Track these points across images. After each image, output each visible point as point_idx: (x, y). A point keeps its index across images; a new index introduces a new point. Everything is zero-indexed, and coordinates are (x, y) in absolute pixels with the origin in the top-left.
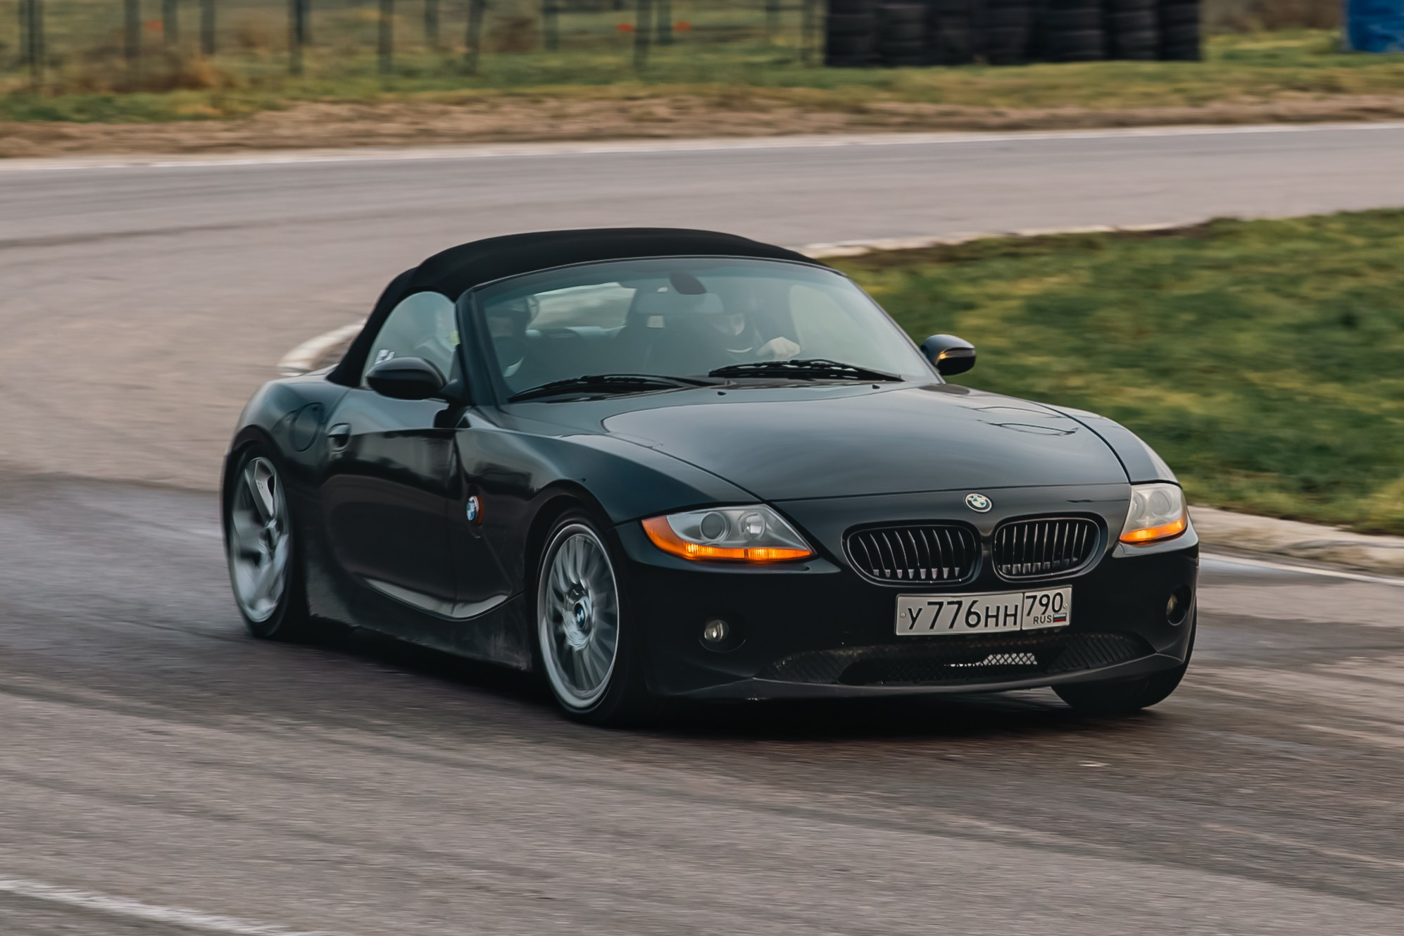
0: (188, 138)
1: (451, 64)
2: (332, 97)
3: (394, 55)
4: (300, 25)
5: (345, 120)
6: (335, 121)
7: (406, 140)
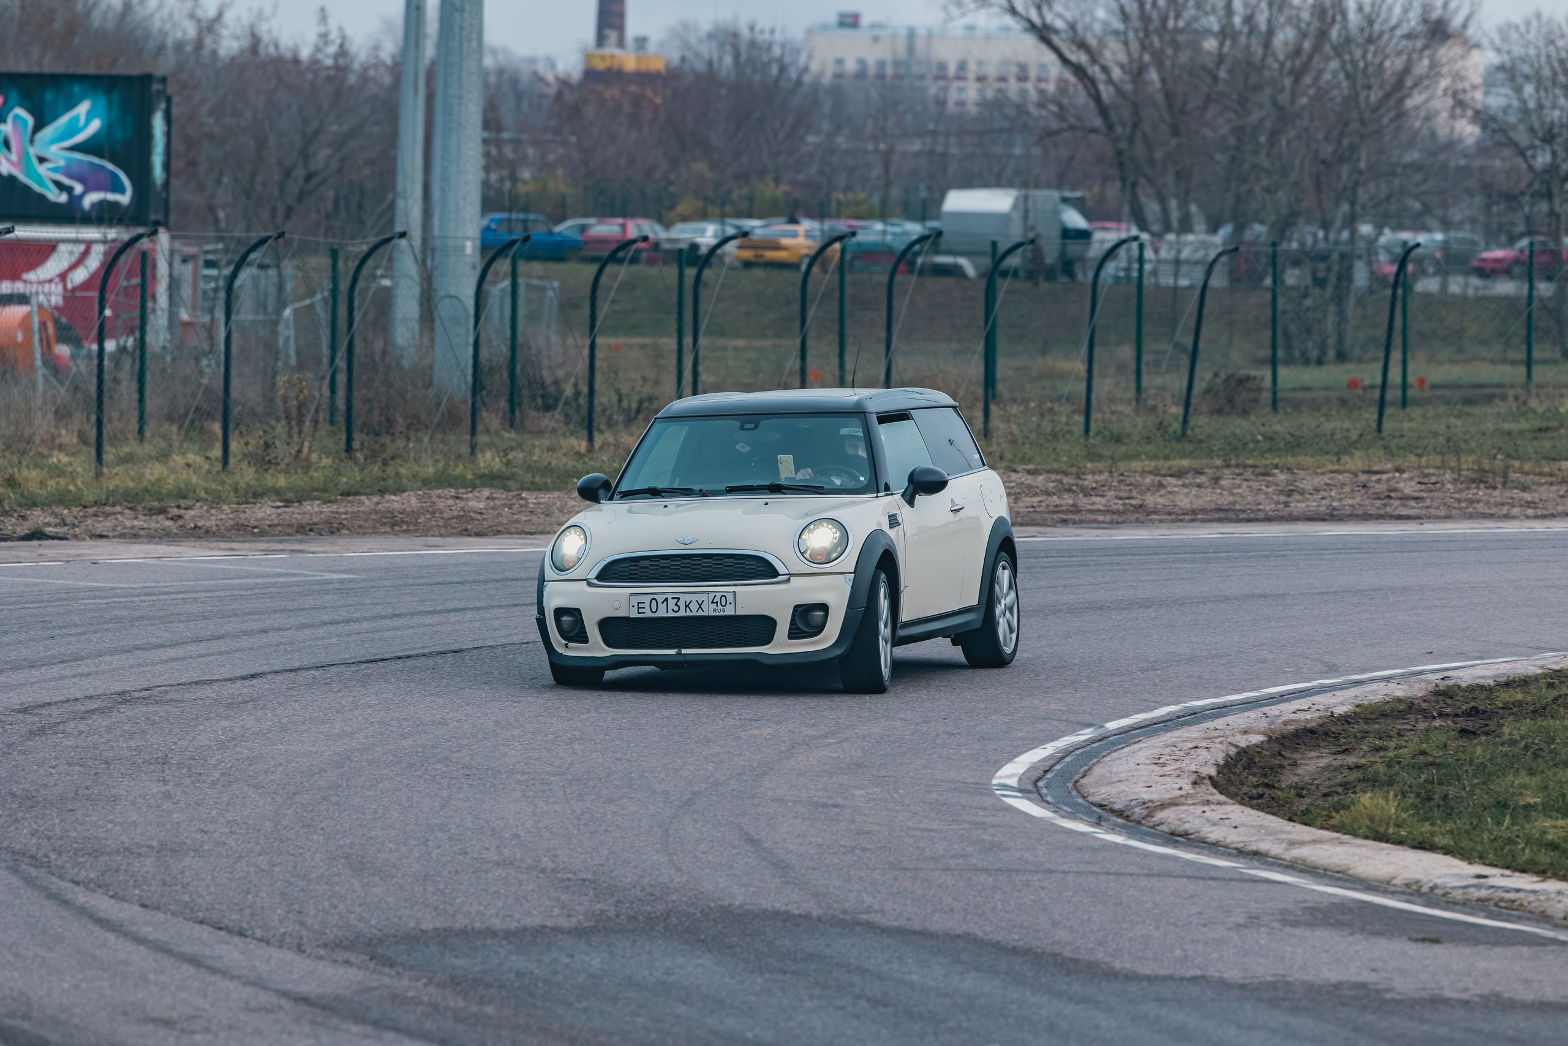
1: (1160, 426)
2: (1030, 467)
3: (1095, 415)
4: (989, 380)
5: (1048, 493)
6: (1036, 495)
7: (1117, 518)
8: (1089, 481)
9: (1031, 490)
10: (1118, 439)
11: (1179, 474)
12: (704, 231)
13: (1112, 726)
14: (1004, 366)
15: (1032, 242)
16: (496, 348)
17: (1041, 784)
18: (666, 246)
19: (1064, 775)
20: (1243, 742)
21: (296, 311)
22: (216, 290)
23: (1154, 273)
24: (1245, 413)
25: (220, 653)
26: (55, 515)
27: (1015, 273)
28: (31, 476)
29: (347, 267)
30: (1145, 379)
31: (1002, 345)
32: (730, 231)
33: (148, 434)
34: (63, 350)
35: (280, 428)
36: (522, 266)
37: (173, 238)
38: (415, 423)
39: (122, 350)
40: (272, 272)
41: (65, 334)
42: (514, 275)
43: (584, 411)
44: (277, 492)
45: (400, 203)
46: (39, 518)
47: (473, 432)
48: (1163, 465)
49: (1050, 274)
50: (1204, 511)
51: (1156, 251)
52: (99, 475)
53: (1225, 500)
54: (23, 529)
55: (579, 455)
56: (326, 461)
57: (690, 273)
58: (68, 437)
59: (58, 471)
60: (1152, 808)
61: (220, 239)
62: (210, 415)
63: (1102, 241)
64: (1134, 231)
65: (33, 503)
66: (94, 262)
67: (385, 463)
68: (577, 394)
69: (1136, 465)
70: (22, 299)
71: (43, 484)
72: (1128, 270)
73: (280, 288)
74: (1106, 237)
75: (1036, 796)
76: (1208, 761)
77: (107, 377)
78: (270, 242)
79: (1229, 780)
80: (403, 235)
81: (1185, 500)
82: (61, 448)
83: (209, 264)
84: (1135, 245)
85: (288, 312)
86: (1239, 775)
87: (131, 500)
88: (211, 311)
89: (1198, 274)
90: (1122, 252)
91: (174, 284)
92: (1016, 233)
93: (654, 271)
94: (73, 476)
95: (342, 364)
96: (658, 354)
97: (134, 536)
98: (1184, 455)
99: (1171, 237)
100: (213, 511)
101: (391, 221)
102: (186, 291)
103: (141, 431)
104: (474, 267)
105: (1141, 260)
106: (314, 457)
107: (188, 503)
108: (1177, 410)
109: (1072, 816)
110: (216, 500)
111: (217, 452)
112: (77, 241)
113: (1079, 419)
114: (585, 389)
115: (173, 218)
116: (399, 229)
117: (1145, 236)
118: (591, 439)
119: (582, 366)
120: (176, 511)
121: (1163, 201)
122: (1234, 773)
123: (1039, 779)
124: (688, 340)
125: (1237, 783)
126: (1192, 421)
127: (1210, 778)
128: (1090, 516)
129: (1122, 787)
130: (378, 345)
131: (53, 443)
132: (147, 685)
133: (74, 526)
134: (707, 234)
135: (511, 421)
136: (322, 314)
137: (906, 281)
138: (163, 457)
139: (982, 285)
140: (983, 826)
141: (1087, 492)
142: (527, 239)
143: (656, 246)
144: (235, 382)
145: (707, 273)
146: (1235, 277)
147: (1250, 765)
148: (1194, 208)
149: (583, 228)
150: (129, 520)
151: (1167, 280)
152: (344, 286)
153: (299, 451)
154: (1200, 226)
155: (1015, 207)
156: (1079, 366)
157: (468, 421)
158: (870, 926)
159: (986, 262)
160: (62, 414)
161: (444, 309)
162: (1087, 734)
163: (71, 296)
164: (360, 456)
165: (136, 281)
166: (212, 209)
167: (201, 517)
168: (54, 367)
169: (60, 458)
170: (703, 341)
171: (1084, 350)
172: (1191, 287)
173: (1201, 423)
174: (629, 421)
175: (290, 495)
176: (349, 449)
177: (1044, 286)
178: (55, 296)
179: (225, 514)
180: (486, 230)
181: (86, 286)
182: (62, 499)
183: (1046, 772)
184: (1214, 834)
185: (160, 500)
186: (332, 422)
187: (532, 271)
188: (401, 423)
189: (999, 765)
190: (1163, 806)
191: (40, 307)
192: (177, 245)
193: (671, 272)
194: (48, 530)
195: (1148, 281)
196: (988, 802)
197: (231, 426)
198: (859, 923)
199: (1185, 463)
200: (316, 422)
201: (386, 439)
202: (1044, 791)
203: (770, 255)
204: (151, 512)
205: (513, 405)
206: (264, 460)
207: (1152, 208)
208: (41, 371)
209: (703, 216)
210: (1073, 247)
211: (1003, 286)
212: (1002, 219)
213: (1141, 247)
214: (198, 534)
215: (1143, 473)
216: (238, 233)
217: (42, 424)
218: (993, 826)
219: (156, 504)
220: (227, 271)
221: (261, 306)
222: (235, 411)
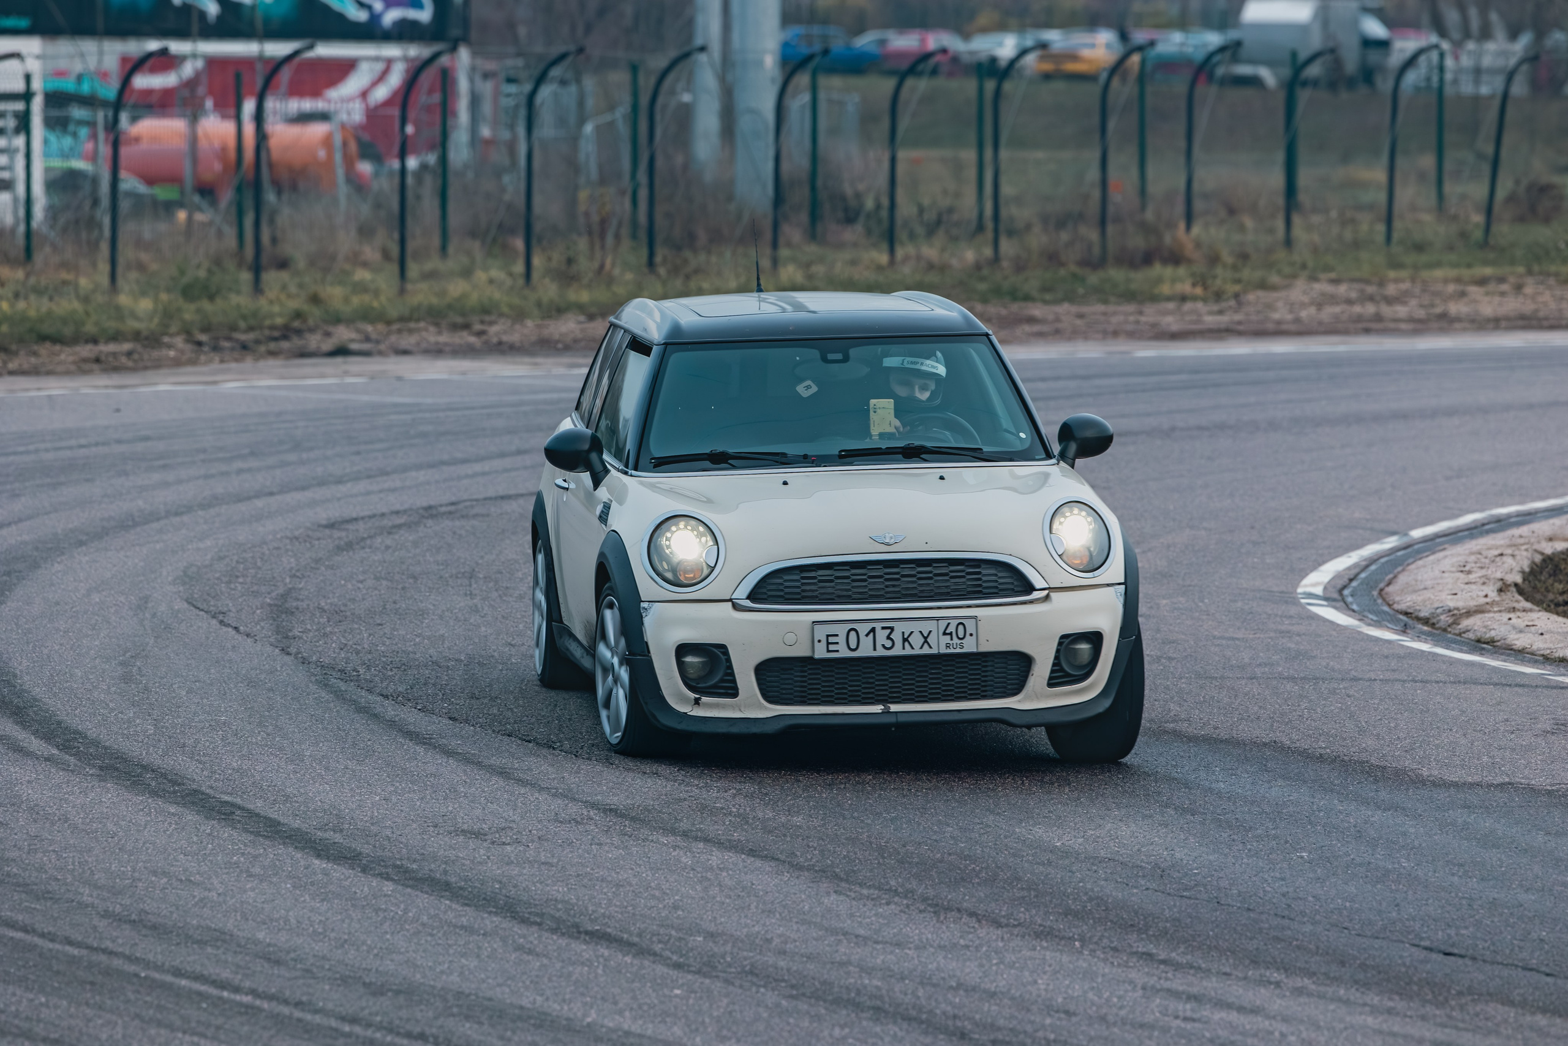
0: (1171, 322)
1: (1464, 235)
2: (1333, 275)
3: (1397, 224)
4: (1291, 189)
5: (1349, 302)
6: (1337, 303)
7: (1420, 326)
8: (1391, 289)
9: (1333, 300)
10: (1419, 247)
11: (1482, 282)
12: (1001, 44)
13: (1417, 533)
14: (1305, 176)
15: (1332, 51)
16: (797, 161)
17: (1346, 592)
18: (966, 59)
19: (1370, 584)
20: (1548, 549)
21: (598, 129)
22: (517, 107)
23: (1455, 81)
24: (1547, 220)
25: (526, 468)
26: (358, 331)
27: (1315, 83)
28: (334, 293)
29: (646, 83)
30: (1449, 188)
31: (1303, 155)
32: (1029, 42)
33: (451, 250)
34: (365, 168)
35: (582, 244)
36: (823, 81)
37: (474, 54)
38: (717, 238)
39: (424, 167)
40: (573, 89)
41: (368, 151)
42: (814, 89)
43: (886, 224)
44: (580, 308)
45: (700, 20)
46: (343, 334)
47: (775, 245)
48: (1466, 273)
49: (1351, 83)
50: (1507, 318)
51: (1456, 58)
52: (402, 291)
53: (1528, 307)
54: (328, 345)
55: (880, 268)
56: (629, 276)
57: (990, 85)
58: (371, 253)
59: (361, 288)
60: (1457, 615)
61: (519, 55)
62: (512, 231)
63: (1402, 50)
64: (1434, 39)
65: (337, 319)
66: (395, 79)
67: (688, 277)
68: (878, 207)
69: (1439, 273)
70: (324, 117)
71: (346, 300)
72: (1428, 79)
73: (581, 103)
74: (1406, 45)
75: (1341, 604)
76: (1513, 569)
77: (410, 194)
78: (570, 59)
79: (1535, 588)
80: (702, 49)
81: (1488, 307)
82: (365, 265)
83: (510, 80)
84: (1434, 56)
85: (589, 128)
86: (1544, 582)
87: (435, 316)
88: (512, 127)
89: (1499, 83)
90: (1422, 59)
91: (475, 101)
92: (1316, 42)
93: (954, 84)
94: (377, 293)
95: (642, 177)
96: (958, 168)
97: (437, 352)
98: (1486, 263)
99: (1471, 45)
100: (517, 327)
101: (690, 37)
102: (487, 108)
103: (444, 248)
104: (773, 80)
105: (1441, 69)
106: (617, 272)
107: (493, 318)
108: (1478, 218)
109: (1378, 624)
110: (519, 316)
111: (519, 268)
112: (377, 59)
113: (1381, 228)
114: (885, 202)
115: (474, 34)
116: (699, 41)
117: (1445, 46)
118: (892, 251)
119: (882, 180)
120: (478, 327)
121: (1462, 9)
122: (1540, 581)
123: (1344, 587)
124: (988, 153)
125: (1543, 590)
126: (1495, 228)
127: (1516, 585)
128: (1392, 325)
129: (1427, 594)
130: (679, 160)
131: (356, 260)
132: (453, 499)
133: (378, 342)
134: (1006, 47)
135: (813, 234)
136: (623, 129)
137: (1207, 92)
138: (467, 273)
139: (1281, 96)
140: (1287, 634)
141: (1390, 301)
142: (826, 52)
143: (955, 60)
144: (538, 200)
145: (1008, 86)
146: (1535, 84)
147: (1556, 572)
148: (1494, 17)
149: (882, 42)
150: (432, 336)
151: (1467, 88)
152: (644, 100)
153: (602, 267)
154: (1500, 33)
155: (1316, 16)
156: (1379, 175)
157: (768, 235)
158: (1177, 735)
159: (1286, 72)
160: (365, 232)
161: (744, 124)
162: (1391, 542)
163: (373, 114)
164: (662, 271)
165: (436, 98)
166: (511, 26)
167: (505, 332)
168: (358, 185)
169: (362, 275)
170: (1004, 154)
171: (1385, 158)
172: (1491, 97)
173: (1504, 231)
174: (932, 230)
175: (593, 310)
176: (651, 263)
177: (1344, 95)
178: (356, 114)
179: (529, 329)
180: (786, 45)
181: (388, 103)
182: (366, 315)
183: (1351, 580)
184: (1521, 641)
185: (463, 314)
186: (634, 236)
187: (833, 85)
188: (702, 236)
189: (1304, 574)
190: (1469, 613)
191: (343, 126)
192: (479, 62)
193: (970, 86)
194: (354, 346)
195: (1449, 90)
196: (1293, 610)
197: (534, 241)
198: (1166, 732)
199: (1488, 271)
200: (617, 237)
201: (687, 254)
202: (1350, 599)
203: (1071, 67)
204: (455, 327)
205: (815, 216)
206: (567, 276)
207: (1452, 17)
208: (343, 189)
209: (1001, 27)
210: (1374, 56)
211: (1304, 96)
212: (1301, 29)
213: (1442, 55)
214: (502, 349)
215: (1446, 281)
216: (539, 48)
217: (345, 241)
218: (1299, 635)
219: (459, 320)
220: (528, 87)
221: (561, 121)
222: (538, 227)
